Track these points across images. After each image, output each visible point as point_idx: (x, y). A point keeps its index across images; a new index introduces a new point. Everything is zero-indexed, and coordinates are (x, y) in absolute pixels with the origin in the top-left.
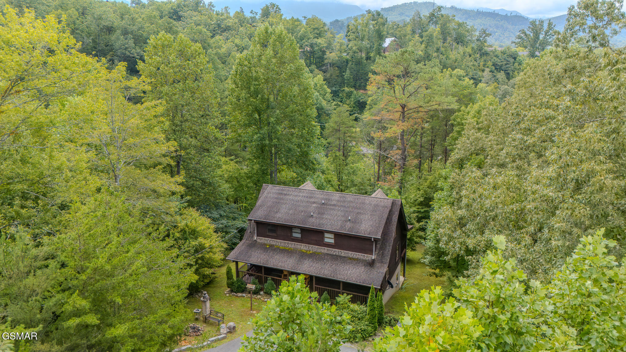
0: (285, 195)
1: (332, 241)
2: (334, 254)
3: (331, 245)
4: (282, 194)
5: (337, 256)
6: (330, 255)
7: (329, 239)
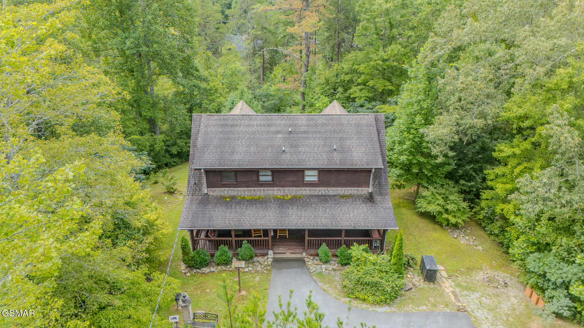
0: (232, 126)
1: (315, 179)
2: (320, 194)
3: (315, 184)
4: (226, 125)
5: (324, 196)
6: (315, 196)
7: (311, 177)
